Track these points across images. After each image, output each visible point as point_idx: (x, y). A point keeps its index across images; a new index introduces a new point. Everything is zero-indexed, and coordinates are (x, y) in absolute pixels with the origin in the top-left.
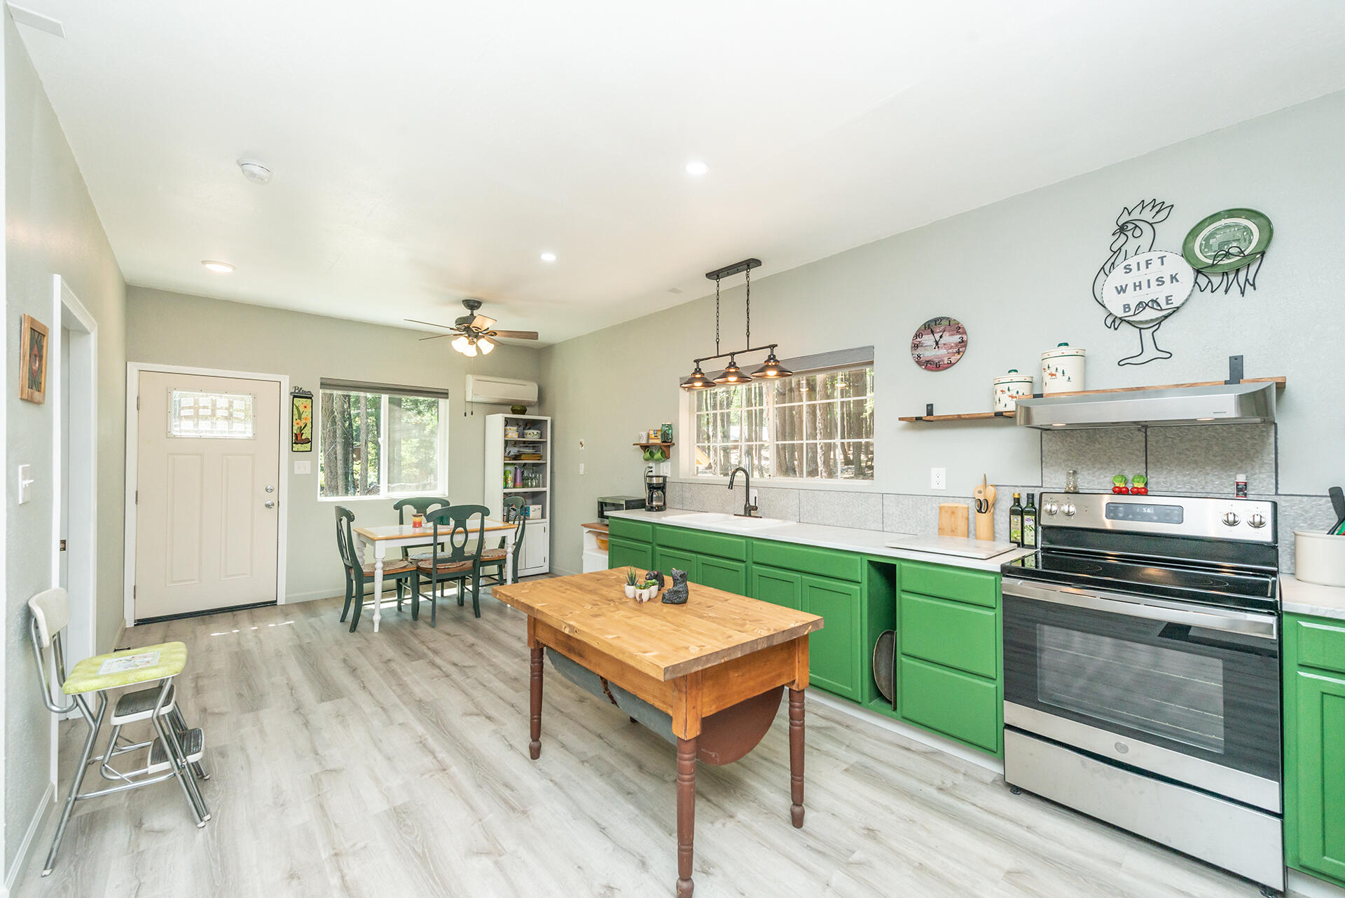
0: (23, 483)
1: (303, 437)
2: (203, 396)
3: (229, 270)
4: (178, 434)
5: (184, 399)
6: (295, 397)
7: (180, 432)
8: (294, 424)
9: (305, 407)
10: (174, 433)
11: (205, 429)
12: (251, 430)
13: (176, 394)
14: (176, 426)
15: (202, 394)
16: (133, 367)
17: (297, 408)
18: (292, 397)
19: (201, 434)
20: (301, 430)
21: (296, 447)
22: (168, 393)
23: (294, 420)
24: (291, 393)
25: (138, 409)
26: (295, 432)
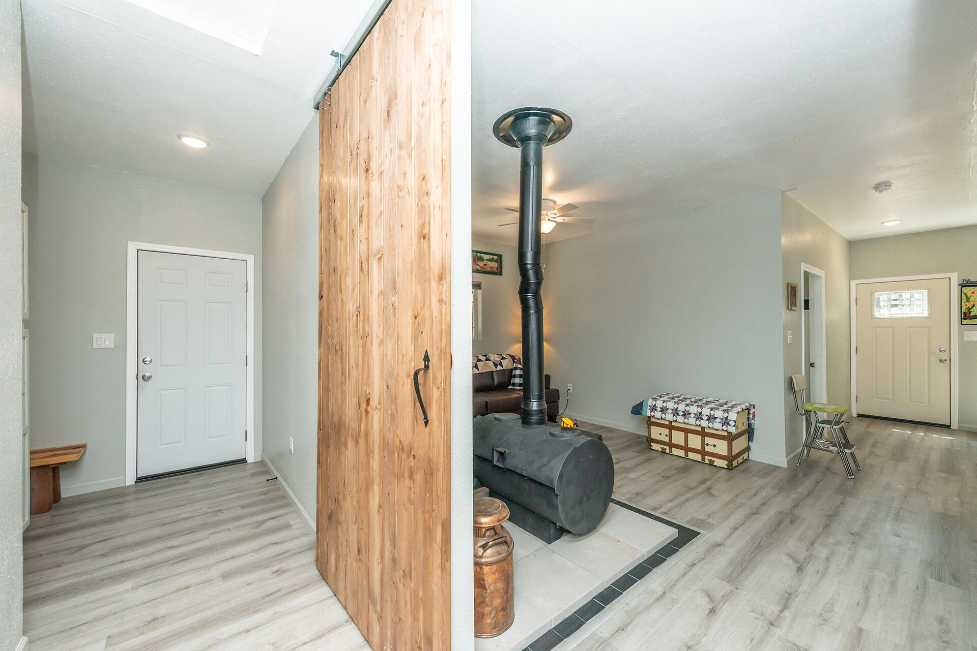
0: (789, 337)
1: (972, 314)
2: (893, 294)
3: (898, 222)
4: (879, 316)
5: (883, 297)
6: (963, 286)
7: (880, 315)
8: (962, 305)
9: (973, 293)
10: (877, 316)
11: (896, 313)
12: (927, 312)
13: (877, 294)
14: (877, 312)
15: (892, 292)
16: (853, 283)
17: (965, 294)
18: (961, 287)
19: (892, 316)
20: (969, 310)
21: (964, 322)
22: (872, 294)
23: (963, 303)
24: (960, 285)
25: (856, 304)
26: (963, 311)
